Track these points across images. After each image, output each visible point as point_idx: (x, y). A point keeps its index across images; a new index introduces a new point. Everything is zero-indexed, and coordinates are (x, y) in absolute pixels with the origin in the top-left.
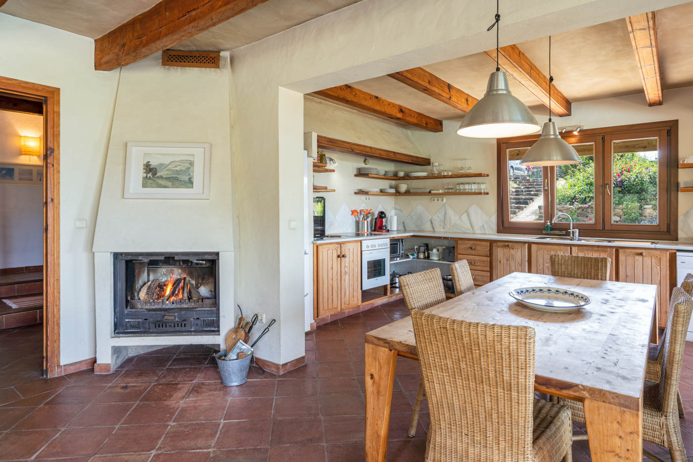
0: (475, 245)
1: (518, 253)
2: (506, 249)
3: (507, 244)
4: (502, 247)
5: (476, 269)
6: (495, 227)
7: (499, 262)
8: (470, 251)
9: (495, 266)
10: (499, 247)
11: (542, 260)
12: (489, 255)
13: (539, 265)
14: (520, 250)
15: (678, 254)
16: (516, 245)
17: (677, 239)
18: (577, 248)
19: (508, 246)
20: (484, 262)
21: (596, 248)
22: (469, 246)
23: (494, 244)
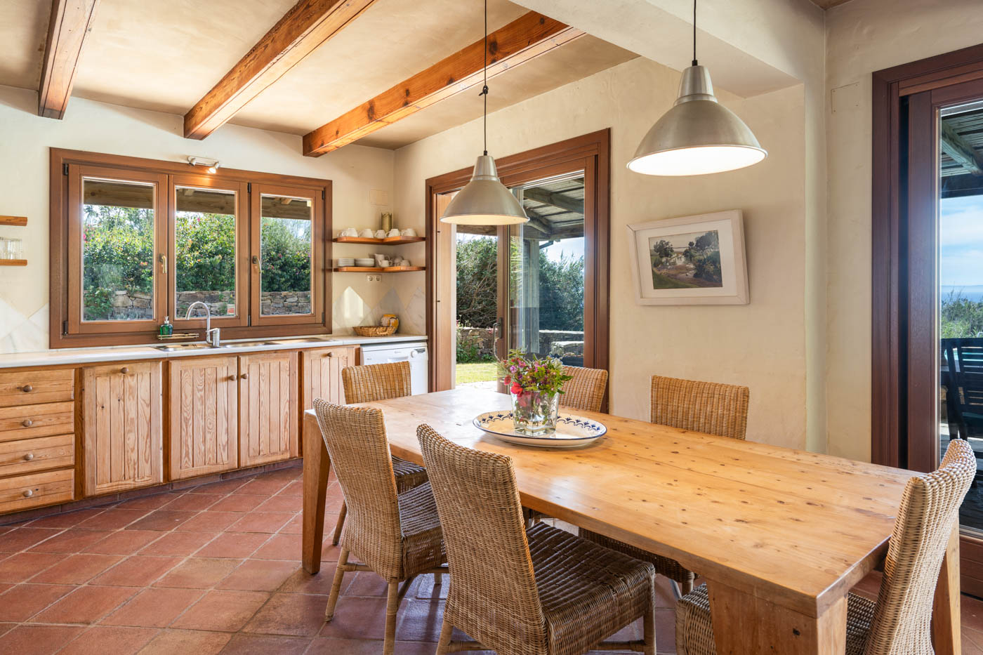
0: (35, 379)
1: (143, 384)
2: (117, 379)
3: (120, 367)
4: (107, 374)
5: (38, 435)
6: (44, 338)
7: (99, 408)
8: (22, 396)
9: (91, 418)
10: (100, 375)
11: (191, 388)
12: (73, 398)
13: (186, 398)
14: (147, 377)
15: (364, 349)
16: (138, 367)
17: (330, 332)
18: (247, 357)
19: (123, 371)
20: (58, 414)
21: (275, 355)
22: (17, 384)
23: (87, 373)
